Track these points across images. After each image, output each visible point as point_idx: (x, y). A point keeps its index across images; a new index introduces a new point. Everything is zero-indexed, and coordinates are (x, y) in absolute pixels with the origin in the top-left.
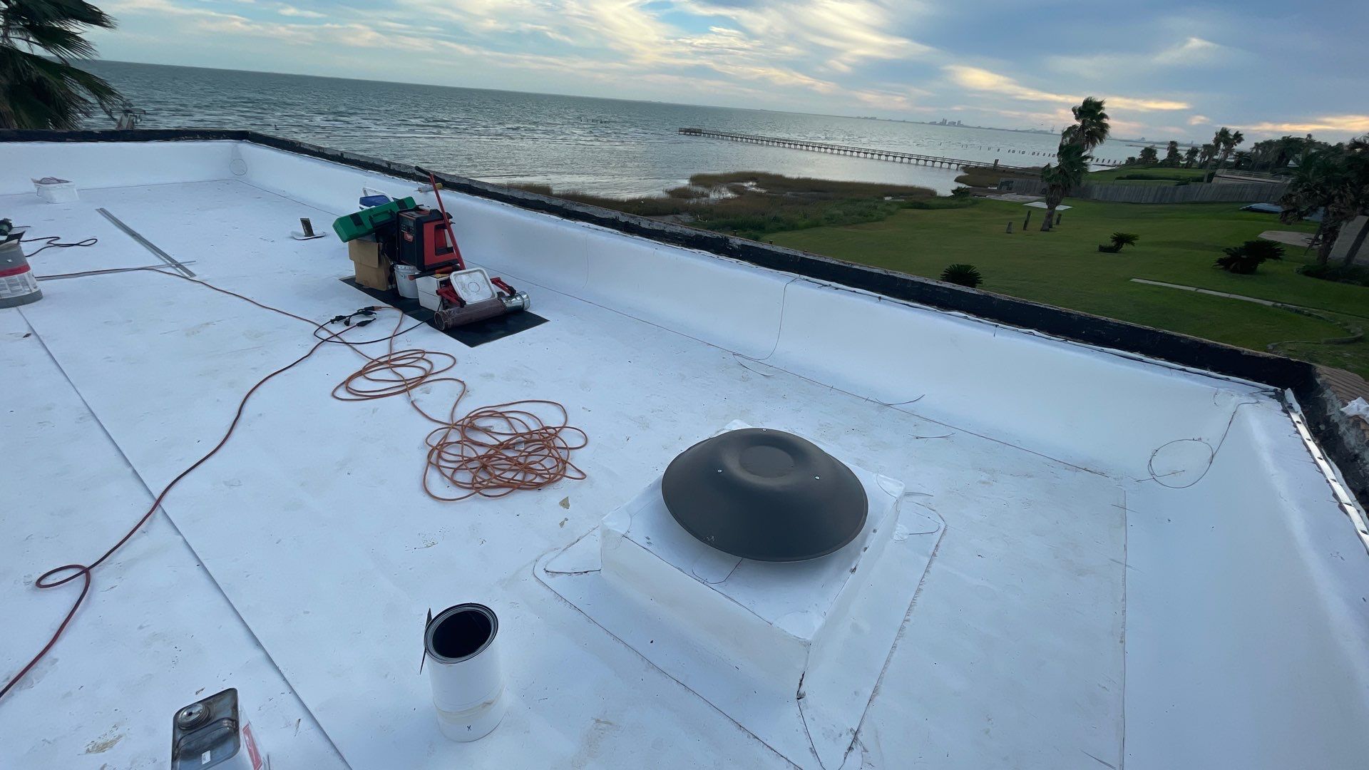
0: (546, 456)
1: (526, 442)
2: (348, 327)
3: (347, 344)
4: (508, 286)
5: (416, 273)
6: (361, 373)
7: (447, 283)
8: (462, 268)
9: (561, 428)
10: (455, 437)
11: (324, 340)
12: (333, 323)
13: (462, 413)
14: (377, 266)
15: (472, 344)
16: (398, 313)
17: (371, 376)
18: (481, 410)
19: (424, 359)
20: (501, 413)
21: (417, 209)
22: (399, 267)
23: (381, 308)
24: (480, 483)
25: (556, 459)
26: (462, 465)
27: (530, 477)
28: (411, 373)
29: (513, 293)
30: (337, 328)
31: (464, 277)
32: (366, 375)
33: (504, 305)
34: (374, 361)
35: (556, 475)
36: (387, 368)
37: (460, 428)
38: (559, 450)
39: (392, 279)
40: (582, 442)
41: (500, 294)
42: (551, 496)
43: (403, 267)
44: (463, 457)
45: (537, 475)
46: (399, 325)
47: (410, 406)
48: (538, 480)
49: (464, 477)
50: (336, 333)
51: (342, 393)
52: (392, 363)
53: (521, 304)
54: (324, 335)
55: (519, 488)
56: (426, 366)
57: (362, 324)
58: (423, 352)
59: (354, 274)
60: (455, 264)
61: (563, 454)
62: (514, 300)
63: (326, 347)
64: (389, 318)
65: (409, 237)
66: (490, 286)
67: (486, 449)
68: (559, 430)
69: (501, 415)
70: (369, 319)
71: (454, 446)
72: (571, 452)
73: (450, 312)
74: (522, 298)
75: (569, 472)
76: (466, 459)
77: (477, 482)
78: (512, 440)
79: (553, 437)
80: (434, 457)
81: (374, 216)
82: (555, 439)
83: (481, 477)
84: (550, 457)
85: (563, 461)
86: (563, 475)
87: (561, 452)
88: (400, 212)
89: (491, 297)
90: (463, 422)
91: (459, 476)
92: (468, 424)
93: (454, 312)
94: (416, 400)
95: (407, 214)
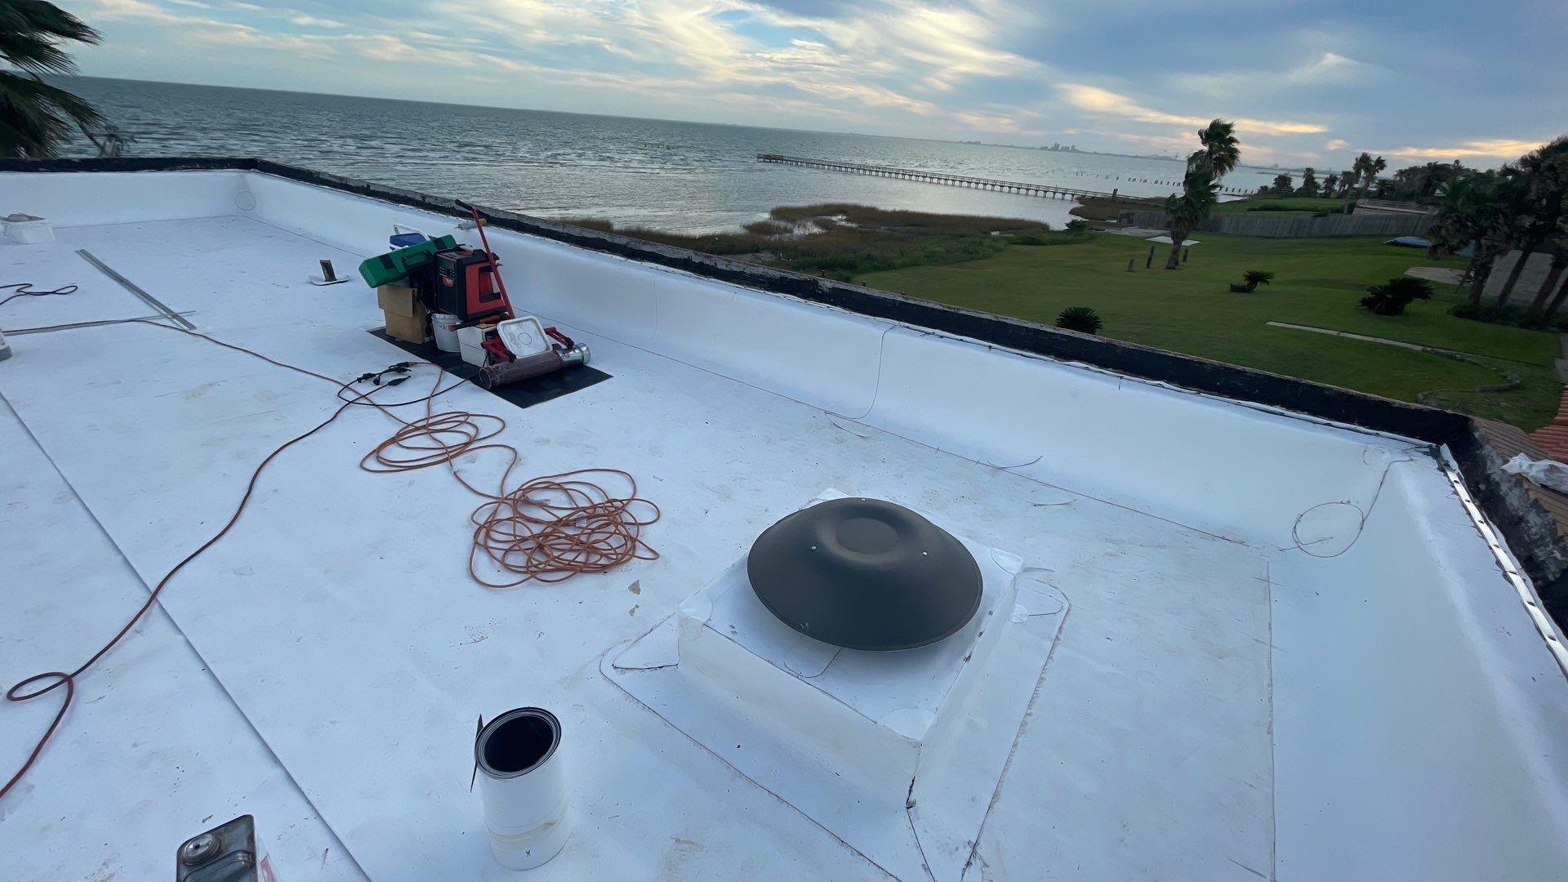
0: (612, 534)
1: (589, 518)
2: (378, 387)
3: (378, 406)
4: (564, 338)
5: (458, 324)
6: (393, 441)
7: (494, 334)
8: (511, 316)
9: (629, 500)
10: (505, 513)
11: (350, 402)
12: (359, 382)
13: (514, 484)
14: (411, 315)
15: (523, 405)
16: (436, 369)
17: (404, 443)
18: (535, 482)
19: (469, 423)
20: (559, 484)
21: (458, 249)
22: (438, 316)
23: (416, 363)
24: (536, 566)
25: (624, 536)
26: (512, 546)
27: (594, 558)
28: (452, 439)
29: (570, 345)
30: (365, 388)
31: (514, 328)
32: (400, 442)
33: (560, 359)
34: (409, 425)
35: (624, 555)
36: (426, 433)
37: (511, 502)
38: (627, 527)
39: (429, 331)
40: (654, 517)
41: (554, 346)
42: (620, 579)
43: (442, 316)
44: (515, 536)
45: (602, 555)
46: (439, 383)
47: (452, 478)
48: (603, 561)
49: (518, 560)
50: (364, 394)
51: (372, 464)
52: (430, 428)
53: (580, 358)
54: (350, 396)
55: (581, 571)
56: (471, 431)
57: (395, 383)
58: (467, 415)
59: (385, 325)
60: (503, 313)
61: (632, 531)
62: (571, 353)
63: (353, 411)
64: (426, 375)
65: (449, 282)
66: (544, 338)
67: (543, 527)
68: (627, 503)
69: (560, 487)
70: (405, 377)
71: (505, 523)
72: (640, 527)
73: (497, 368)
74: (581, 350)
75: (641, 552)
76: (519, 538)
77: (532, 565)
78: (572, 515)
79: (620, 511)
80: (481, 537)
81: (411, 256)
82: (623, 514)
83: (536, 558)
84: (616, 534)
85: (632, 539)
86: (633, 556)
87: (630, 528)
88: (439, 253)
89: (546, 351)
90: (515, 496)
91: (511, 559)
92: (520, 497)
93: (502, 367)
94: (462, 471)
95: (446, 254)
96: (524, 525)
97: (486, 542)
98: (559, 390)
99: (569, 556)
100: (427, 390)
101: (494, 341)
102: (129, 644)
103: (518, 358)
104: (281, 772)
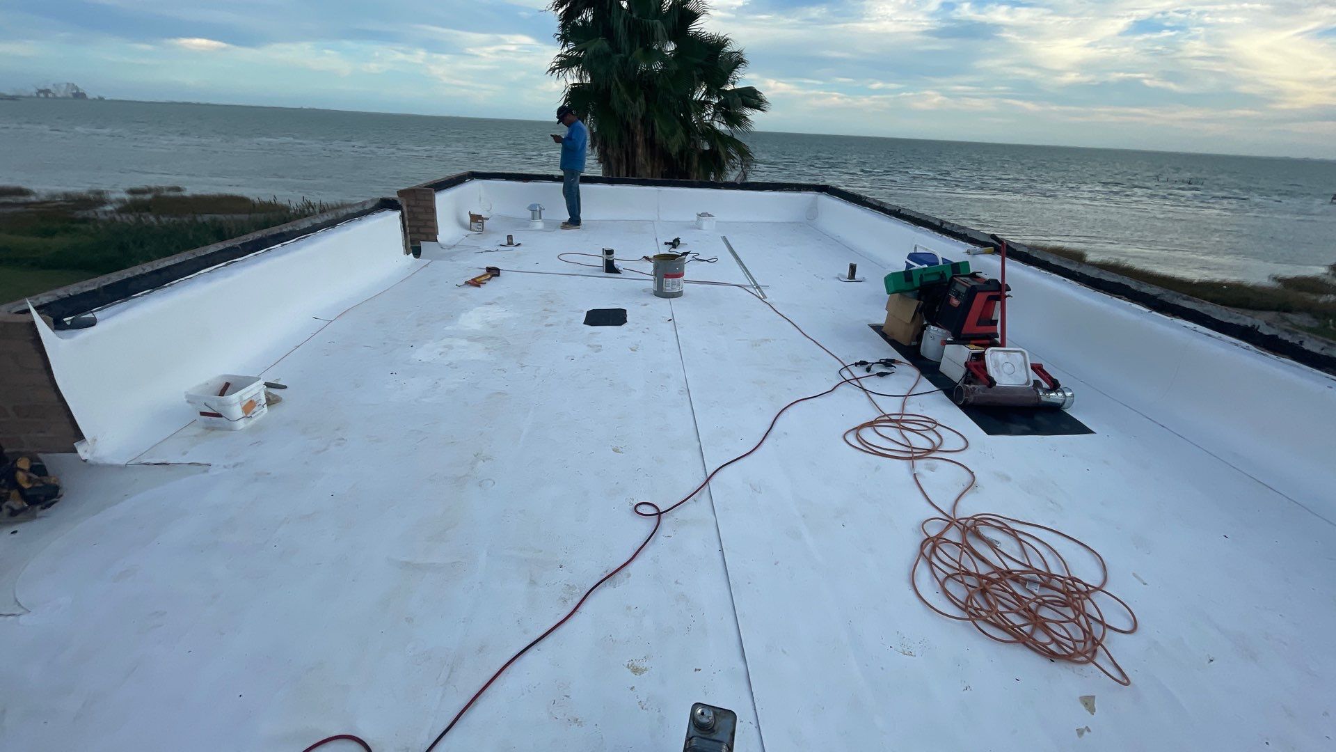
0: (1070, 620)
1: (1043, 585)
2: (869, 374)
3: (865, 390)
4: (1050, 377)
5: (949, 339)
6: (870, 424)
7: (980, 357)
8: (1003, 344)
9: (1096, 589)
11: (846, 381)
12: (856, 366)
14: (909, 321)
15: (990, 432)
16: (915, 372)
19: (936, 433)
20: (1013, 531)
21: (973, 276)
23: (901, 362)
24: (976, 609)
25: (1084, 631)
26: (955, 574)
27: (1042, 638)
28: (919, 442)
29: (1055, 386)
31: (1001, 355)
32: (874, 428)
33: (1039, 397)
34: (885, 415)
36: (898, 428)
37: (962, 527)
38: (1091, 621)
40: (1128, 627)
41: (1037, 383)
42: (1069, 680)
44: (960, 566)
45: (1053, 640)
46: (916, 384)
48: (1053, 647)
49: (959, 592)
50: (857, 377)
52: (902, 424)
53: (1060, 402)
54: (847, 375)
55: (1026, 644)
56: (936, 440)
57: (881, 375)
58: (935, 422)
60: (991, 340)
61: (1097, 630)
62: (1053, 394)
63: (846, 388)
64: (906, 374)
65: (956, 303)
66: (1027, 372)
67: (990, 570)
68: (1092, 591)
69: (1013, 533)
70: (888, 371)
71: (951, 546)
72: (1108, 630)
73: (974, 388)
74: (1065, 395)
75: (1101, 659)
76: (963, 569)
77: (972, 606)
78: (1023, 572)
79: (1083, 596)
80: (927, 550)
81: (926, 275)
82: (1087, 603)
83: (979, 601)
84: (1075, 623)
85: (1094, 639)
86: (1091, 660)
87: (1094, 625)
88: (956, 276)
89: (1025, 384)
90: (966, 522)
91: (951, 586)
92: (971, 527)
93: (979, 389)
94: (919, 474)
95: (962, 278)
96: (971, 558)
97: (930, 557)
98: (1028, 429)
99: (1016, 620)
100: (905, 388)
101: (977, 363)
102: (690, 509)
103: (997, 385)
104: (745, 668)
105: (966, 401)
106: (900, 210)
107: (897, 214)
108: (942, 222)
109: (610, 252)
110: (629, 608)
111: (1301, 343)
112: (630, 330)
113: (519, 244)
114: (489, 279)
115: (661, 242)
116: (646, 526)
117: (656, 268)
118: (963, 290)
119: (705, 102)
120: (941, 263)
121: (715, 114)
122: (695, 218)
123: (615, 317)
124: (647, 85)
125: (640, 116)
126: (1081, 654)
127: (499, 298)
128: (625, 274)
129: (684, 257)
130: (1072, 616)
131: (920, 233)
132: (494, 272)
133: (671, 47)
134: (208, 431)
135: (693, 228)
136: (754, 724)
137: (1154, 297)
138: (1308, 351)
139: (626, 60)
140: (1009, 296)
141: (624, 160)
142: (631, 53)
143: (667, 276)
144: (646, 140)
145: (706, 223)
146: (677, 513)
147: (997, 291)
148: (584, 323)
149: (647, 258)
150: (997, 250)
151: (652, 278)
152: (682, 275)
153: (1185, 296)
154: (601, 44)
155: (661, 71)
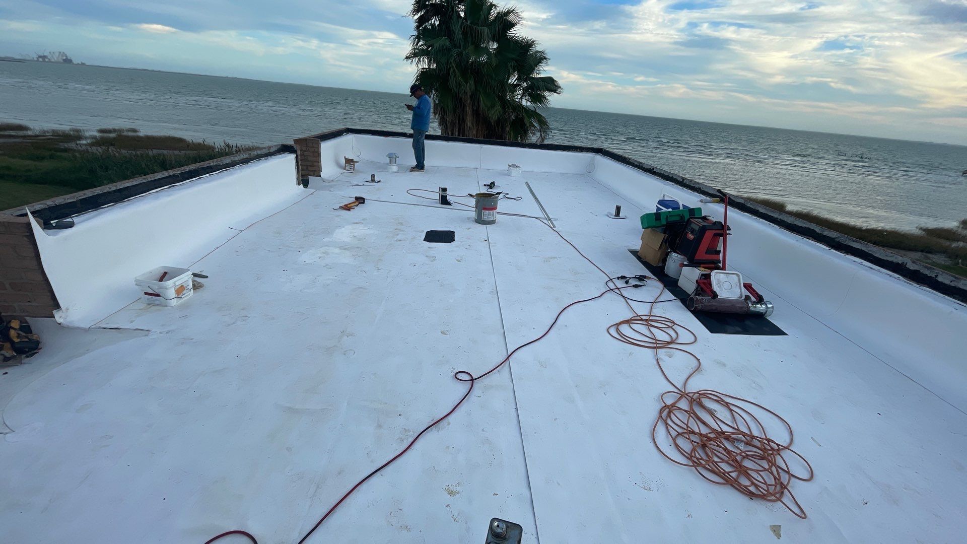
0: (765, 470)
1: (747, 444)
2: (627, 285)
3: (624, 297)
4: (757, 293)
5: (685, 263)
6: (627, 322)
7: (707, 277)
8: (724, 268)
9: (785, 448)
10: (684, 404)
11: (611, 290)
12: (618, 279)
13: (694, 386)
14: (657, 249)
15: (712, 331)
16: (660, 285)
17: (632, 325)
18: (710, 392)
19: (672, 328)
20: (727, 403)
21: (703, 218)
22: (674, 254)
23: (650, 278)
24: (698, 459)
25: (775, 478)
26: (684, 433)
27: (745, 482)
28: (661, 336)
29: (760, 300)
31: (722, 276)
33: (748, 308)
34: (638, 316)
36: (646, 325)
37: (689, 399)
38: (780, 471)
39: (664, 261)
40: (806, 476)
41: (747, 297)
42: (763, 513)
43: (676, 255)
44: (688, 427)
45: (753, 483)
46: (660, 295)
47: (655, 362)
48: (752, 489)
49: (686, 446)
50: (619, 287)
51: (613, 331)
52: (649, 322)
53: (764, 312)
54: (612, 286)
55: (733, 486)
56: (674, 335)
57: (636, 286)
58: (673, 323)
59: (639, 249)
60: (715, 265)
61: (784, 478)
62: (759, 306)
63: (610, 295)
64: (654, 287)
65: (691, 237)
66: (741, 289)
67: (710, 431)
68: (782, 449)
69: (727, 405)
70: (641, 284)
71: (682, 412)
72: (793, 479)
73: (702, 299)
74: (767, 306)
75: (786, 499)
76: (689, 429)
77: (695, 457)
78: (733, 433)
79: (775, 453)
80: (664, 414)
81: (670, 216)
82: (778, 457)
83: (700, 453)
84: (769, 471)
85: (782, 484)
86: (779, 499)
87: (782, 474)
88: (692, 218)
89: (739, 298)
90: (693, 395)
91: (681, 441)
92: (697, 399)
93: (705, 300)
94: (662, 360)
95: (696, 220)
96: (696, 422)
97: (666, 420)
98: (738, 329)
99: (727, 468)
100: (653, 297)
101: (705, 281)
102: (495, 376)
103: (718, 297)
104: (529, 495)
105: (696, 307)
106: (653, 169)
107: (651, 171)
108: (683, 179)
109: (444, 190)
110: (448, 447)
111: (937, 276)
112: (457, 246)
113: (379, 181)
114: (357, 205)
115: (482, 183)
116: (463, 388)
117: (477, 202)
118: (697, 228)
119: (517, 85)
120: (681, 208)
121: (523, 95)
122: (506, 168)
123: (447, 237)
124: (475, 72)
125: (469, 94)
126: (771, 494)
127: (364, 219)
128: (454, 206)
129: (498, 195)
130: (767, 467)
131: (668, 185)
132: (360, 200)
133: (495, 46)
134: (149, 306)
135: (506, 175)
136: (535, 536)
137: (833, 239)
138: (941, 283)
139: (461, 53)
140: (729, 234)
141: (457, 125)
142: (465, 49)
143: (485, 209)
144: (473, 110)
145: (514, 172)
146: (486, 380)
147: (721, 230)
148: (425, 240)
149: (471, 195)
150: (722, 200)
151: (474, 209)
152: (495, 208)
153: (854, 239)
154: (443, 41)
155: (486, 62)
